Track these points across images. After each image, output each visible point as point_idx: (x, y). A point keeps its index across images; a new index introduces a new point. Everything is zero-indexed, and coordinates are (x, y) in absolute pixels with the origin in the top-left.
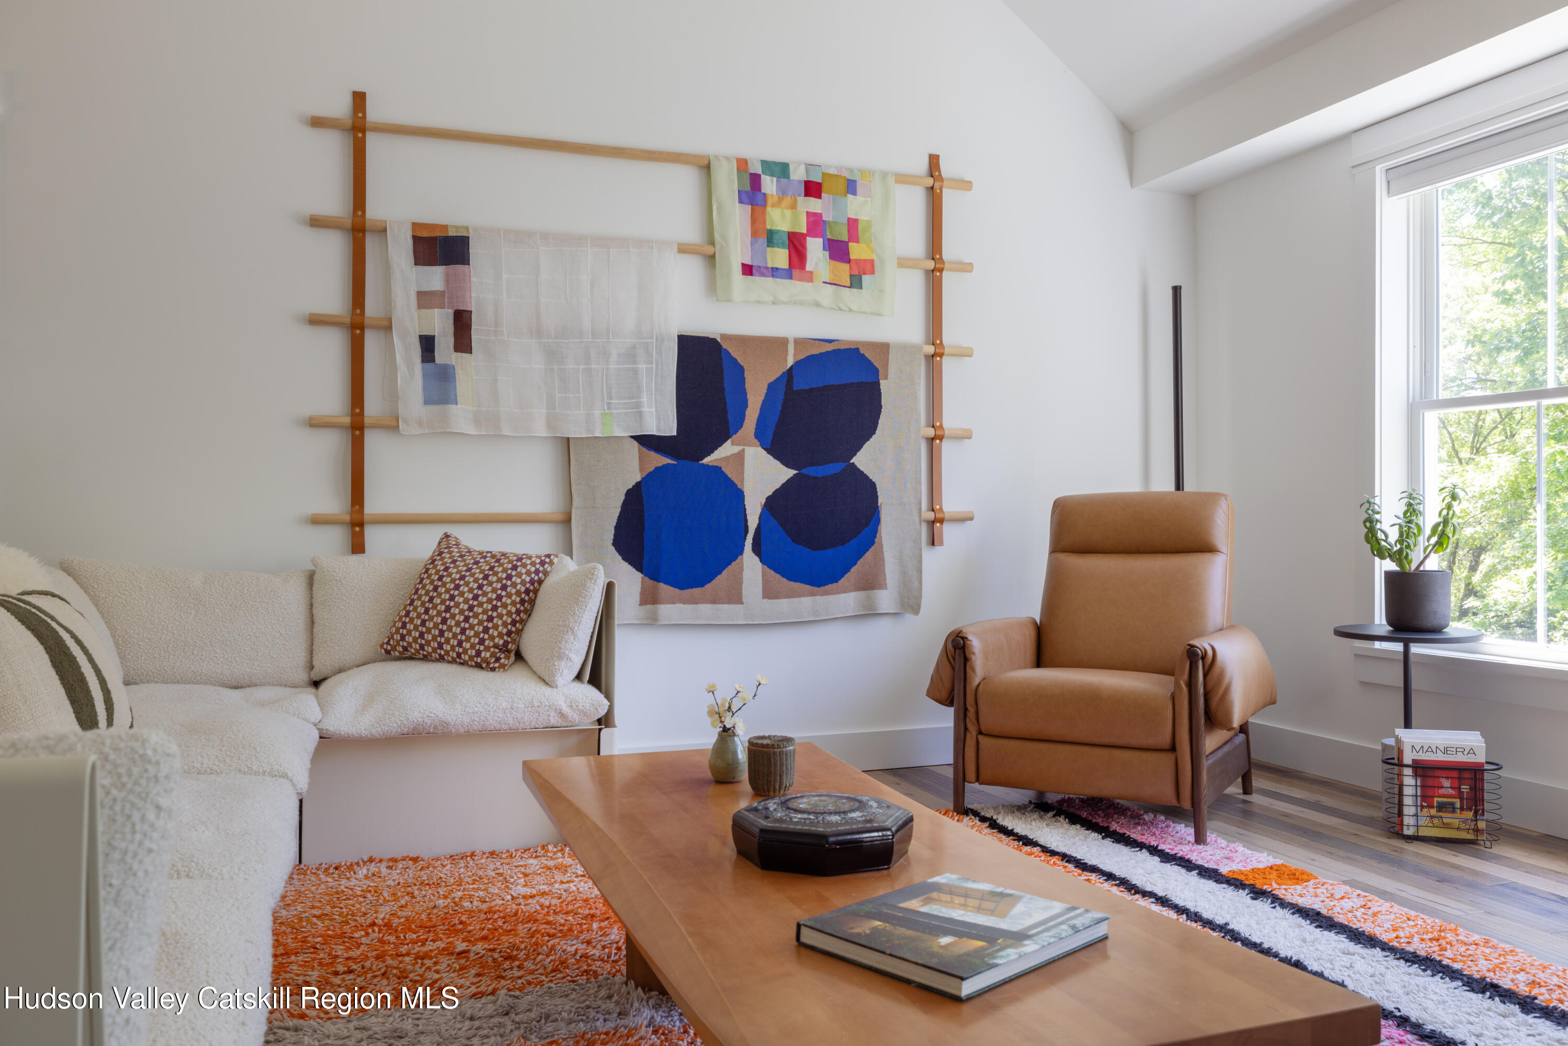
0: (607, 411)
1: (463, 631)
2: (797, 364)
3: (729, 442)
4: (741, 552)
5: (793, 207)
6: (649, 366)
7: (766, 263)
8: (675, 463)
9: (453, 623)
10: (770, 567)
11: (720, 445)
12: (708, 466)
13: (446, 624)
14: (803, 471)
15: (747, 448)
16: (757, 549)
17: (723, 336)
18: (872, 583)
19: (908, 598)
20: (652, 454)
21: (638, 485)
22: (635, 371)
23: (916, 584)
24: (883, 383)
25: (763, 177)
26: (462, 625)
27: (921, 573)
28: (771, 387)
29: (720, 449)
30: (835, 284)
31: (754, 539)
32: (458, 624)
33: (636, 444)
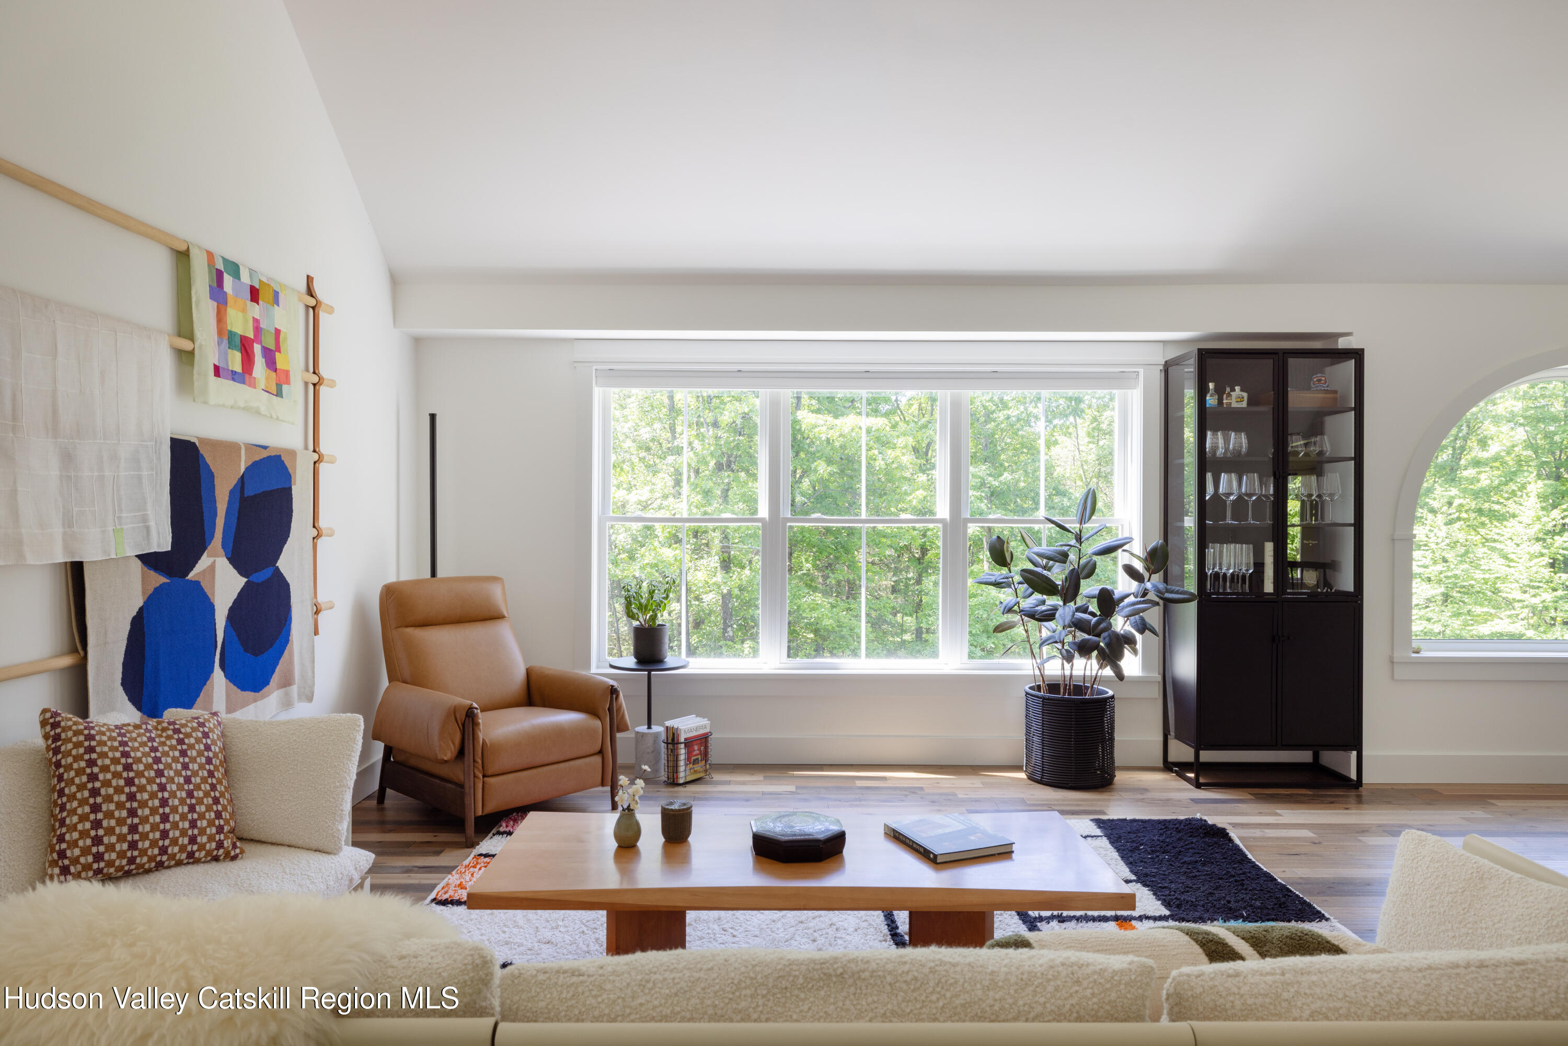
0: (118, 527)
1: (193, 824)
2: (247, 469)
3: (205, 554)
4: (211, 670)
5: (244, 311)
6: (150, 473)
7: (228, 365)
8: (168, 581)
9: (177, 818)
10: (231, 681)
11: (199, 559)
12: (191, 581)
13: (169, 821)
14: (251, 578)
15: (217, 559)
16: (222, 666)
17: (201, 440)
18: (287, 682)
19: (305, 688)
20: (152, 573)
21: (141, 609)
22: (139, 478)
23: (310, 674)
24: (293, 487)
25: (225, 275)
26: (190, 816)
27: (314, 663)
28: (232, 492)
29: (200, 562)
30: (268, 392)
31: (221, 654)
32: (183, 817)
33: (139, 562)
